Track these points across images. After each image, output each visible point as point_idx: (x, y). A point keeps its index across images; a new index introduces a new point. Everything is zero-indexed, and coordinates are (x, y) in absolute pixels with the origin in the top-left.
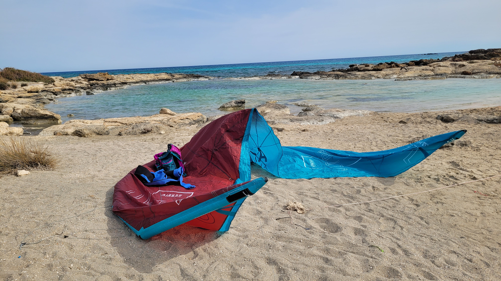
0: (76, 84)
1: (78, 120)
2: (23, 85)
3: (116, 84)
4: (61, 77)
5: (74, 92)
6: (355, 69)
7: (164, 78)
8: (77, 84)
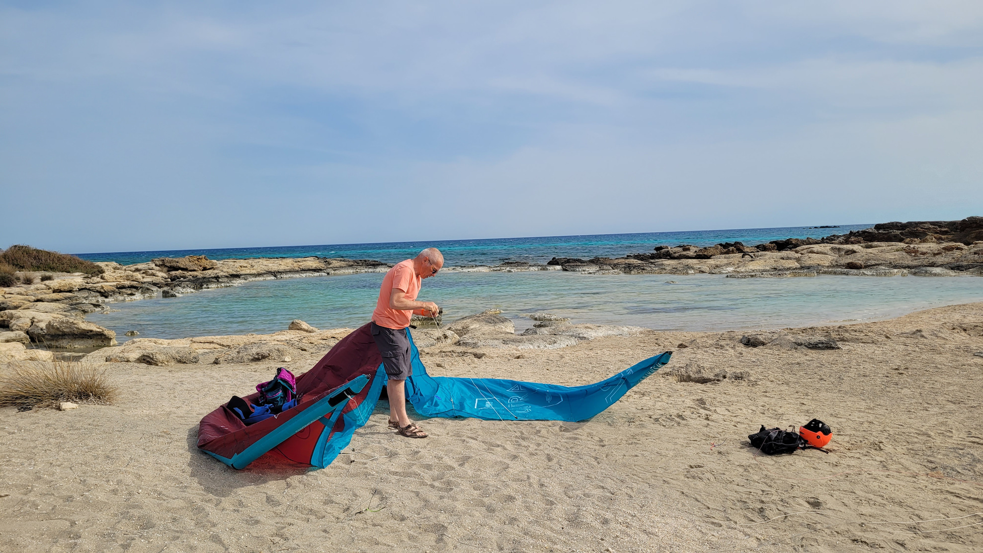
0: (143, 277)
1: (146, 339)
2: (44, 279)
3: (219, 278)
4: (115, 263)
5: (140, 291)
6: (664, 255)
7: (312, 266)
8: (146, 276)
